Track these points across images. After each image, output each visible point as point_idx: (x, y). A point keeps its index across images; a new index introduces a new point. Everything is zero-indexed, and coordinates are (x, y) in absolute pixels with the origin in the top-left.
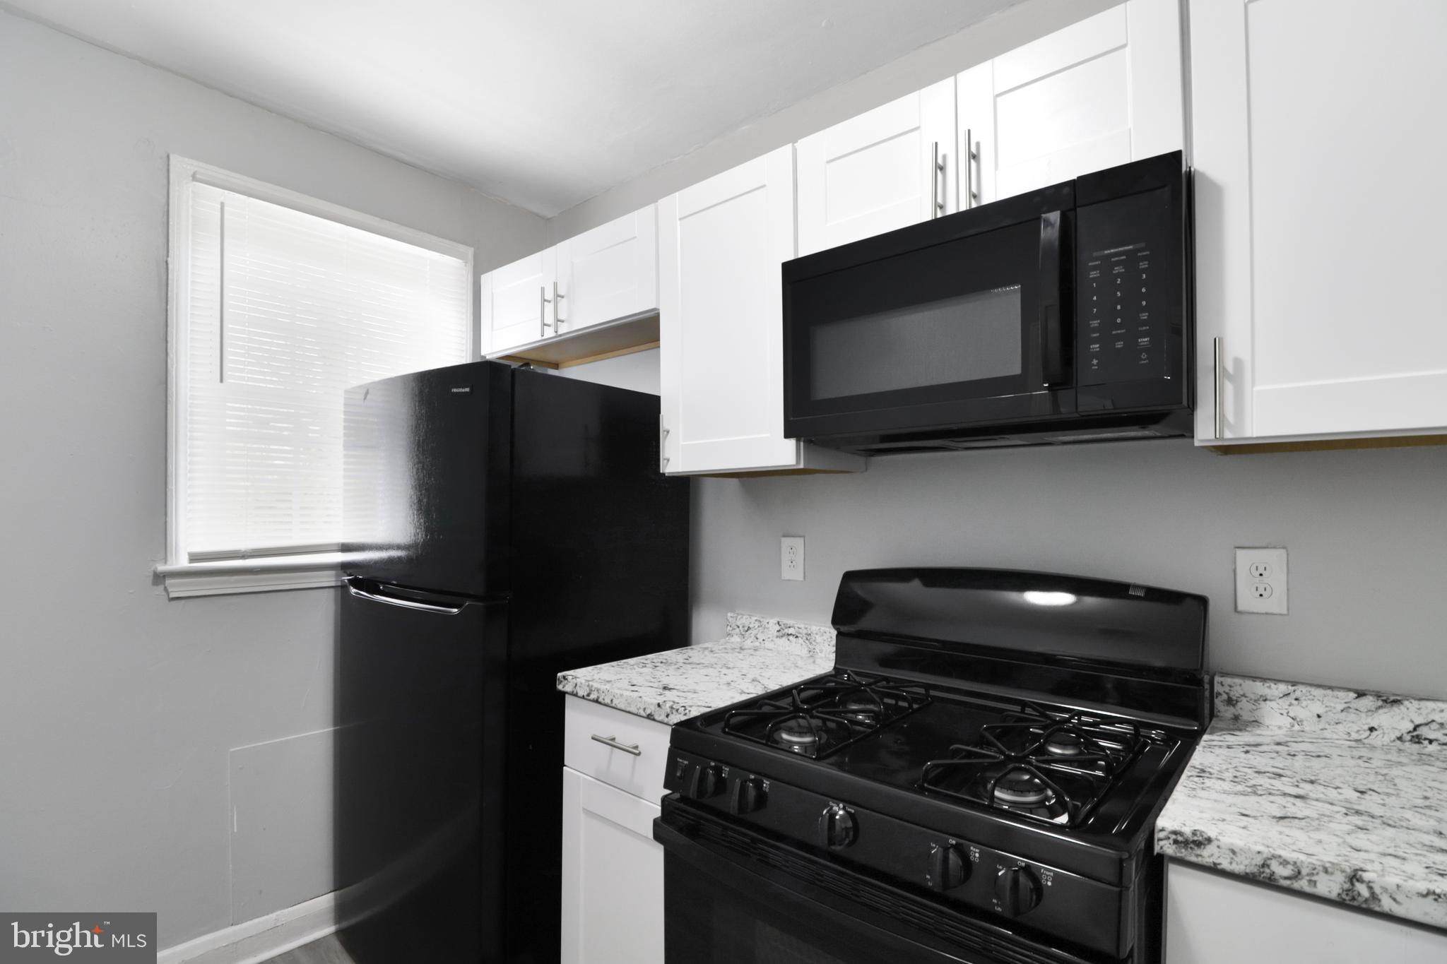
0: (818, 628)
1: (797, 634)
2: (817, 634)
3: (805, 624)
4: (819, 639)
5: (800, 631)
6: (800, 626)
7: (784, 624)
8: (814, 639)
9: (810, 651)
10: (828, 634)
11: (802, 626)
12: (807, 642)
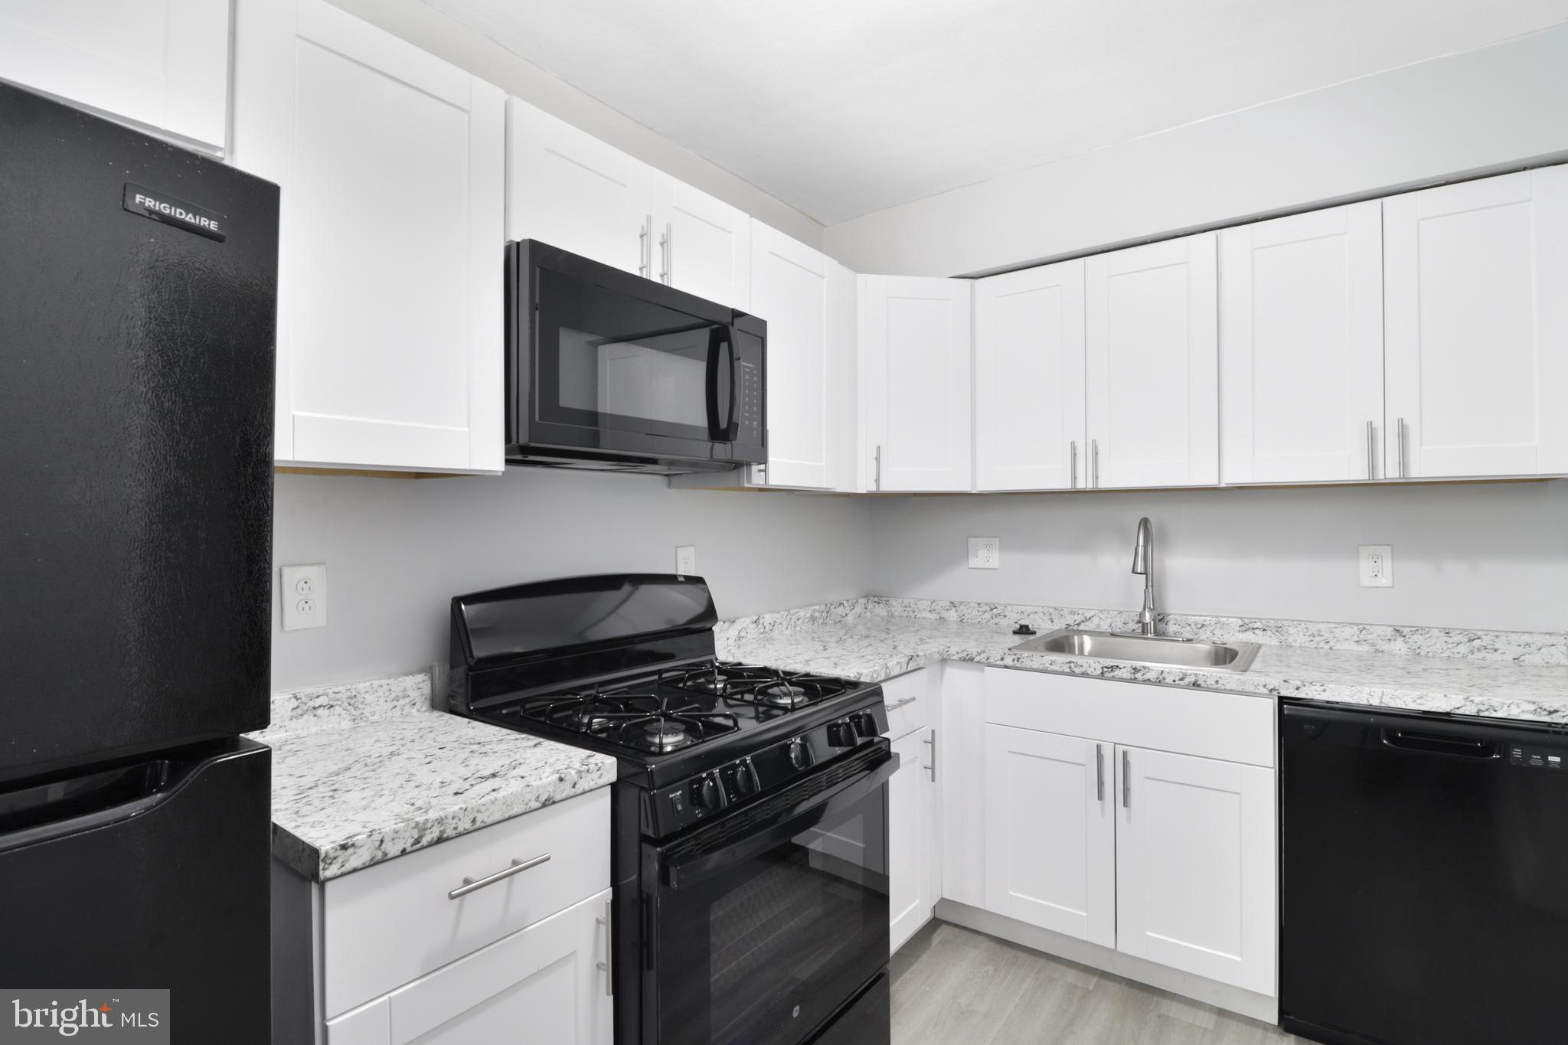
0: (368, 684)
1: (331, 703)
2: (366, 692)
3: (343, 685)
4: (369, 698)
5: (338, 696)
6: (336, 690)
7: (306, 696)
8: (361, 700)
9: (354, 720)
10: (385, 687)
11: (340, 688)
12: (350, 708)
